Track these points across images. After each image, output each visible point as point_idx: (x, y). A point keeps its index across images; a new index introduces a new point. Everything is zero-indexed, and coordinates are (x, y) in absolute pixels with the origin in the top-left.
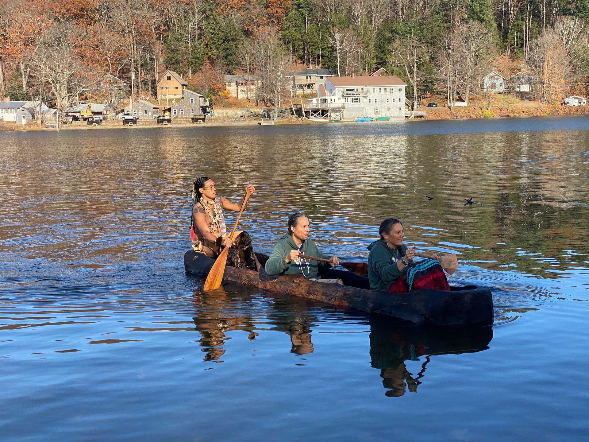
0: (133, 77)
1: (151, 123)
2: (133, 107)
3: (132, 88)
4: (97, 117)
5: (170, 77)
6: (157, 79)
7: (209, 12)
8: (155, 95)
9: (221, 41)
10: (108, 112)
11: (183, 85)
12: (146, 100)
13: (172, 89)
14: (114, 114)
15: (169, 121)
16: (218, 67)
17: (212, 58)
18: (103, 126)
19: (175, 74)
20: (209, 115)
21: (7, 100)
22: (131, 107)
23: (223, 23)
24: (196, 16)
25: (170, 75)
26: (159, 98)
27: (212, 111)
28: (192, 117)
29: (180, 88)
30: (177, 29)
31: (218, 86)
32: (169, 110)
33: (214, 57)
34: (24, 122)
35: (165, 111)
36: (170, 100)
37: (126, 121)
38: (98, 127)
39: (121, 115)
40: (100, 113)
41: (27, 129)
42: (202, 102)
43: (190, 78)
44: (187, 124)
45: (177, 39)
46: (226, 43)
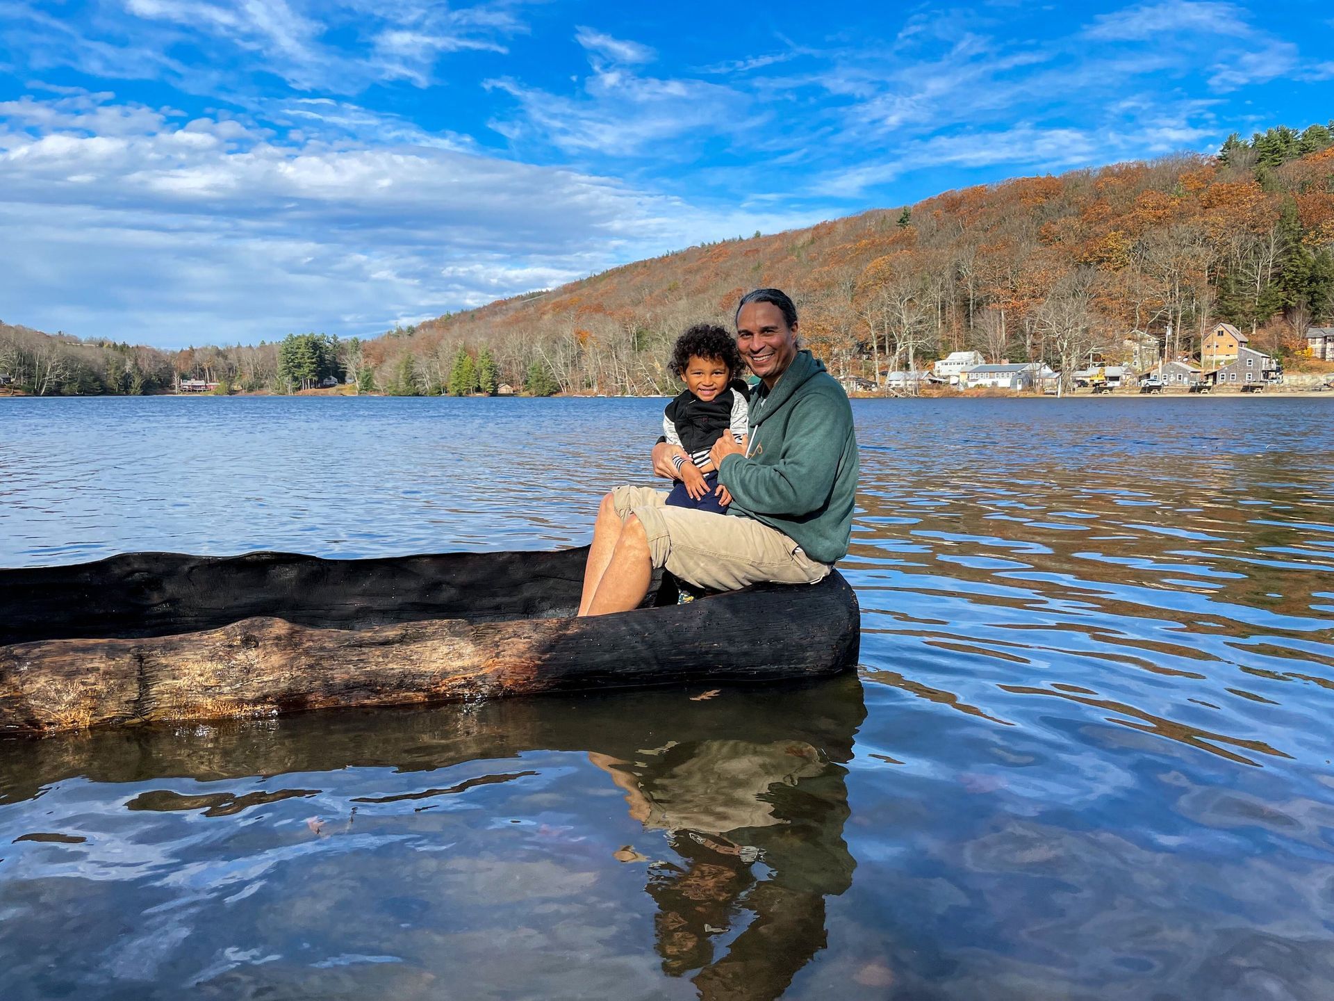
0: (1169, 332)
1: (1183, 391)
2: (1164, 371)
3: (1166, 347)
4: (1110, 384)
5: (1222, 332)
6: (1202, 334)
7: (1292, 244)
8: (1198, 356)
9: (1306, 282)
10: (1128, 377)
11: (1241, 342)
12: (1182, 361)
13: (1224, 347)
14: (1136, 379)
15: (1209, 388)
16: (1298, 319)
17: (1290, 305)
18: (1115, 394)
19: (1230, 327)
20: (1275, 381)
21: (1006, 363)
22: (1160, 371)
23: (1312, 258)
24: (1272, 250)
25: (1223, 329)
26: (1203, 358)
27: (1281, 376)
28: (1247, 384)
29: (1236, 346)
30: (1240, 268)
31: (1294, 344)
32: (1214, 374)
33: (1293, 304)
34: (1019, 387)
35: (1207, 376)
36: (1218, 363)
37: (1150, 389)
38: (1110, 394)
39: (1144, 381)
40: (1117, 379)
41: (1022, 396)
42: (1265, 364)
43: (1254, 332)
44: (1237, 393)
45: (1239, 282)
46: (1314, 284)
